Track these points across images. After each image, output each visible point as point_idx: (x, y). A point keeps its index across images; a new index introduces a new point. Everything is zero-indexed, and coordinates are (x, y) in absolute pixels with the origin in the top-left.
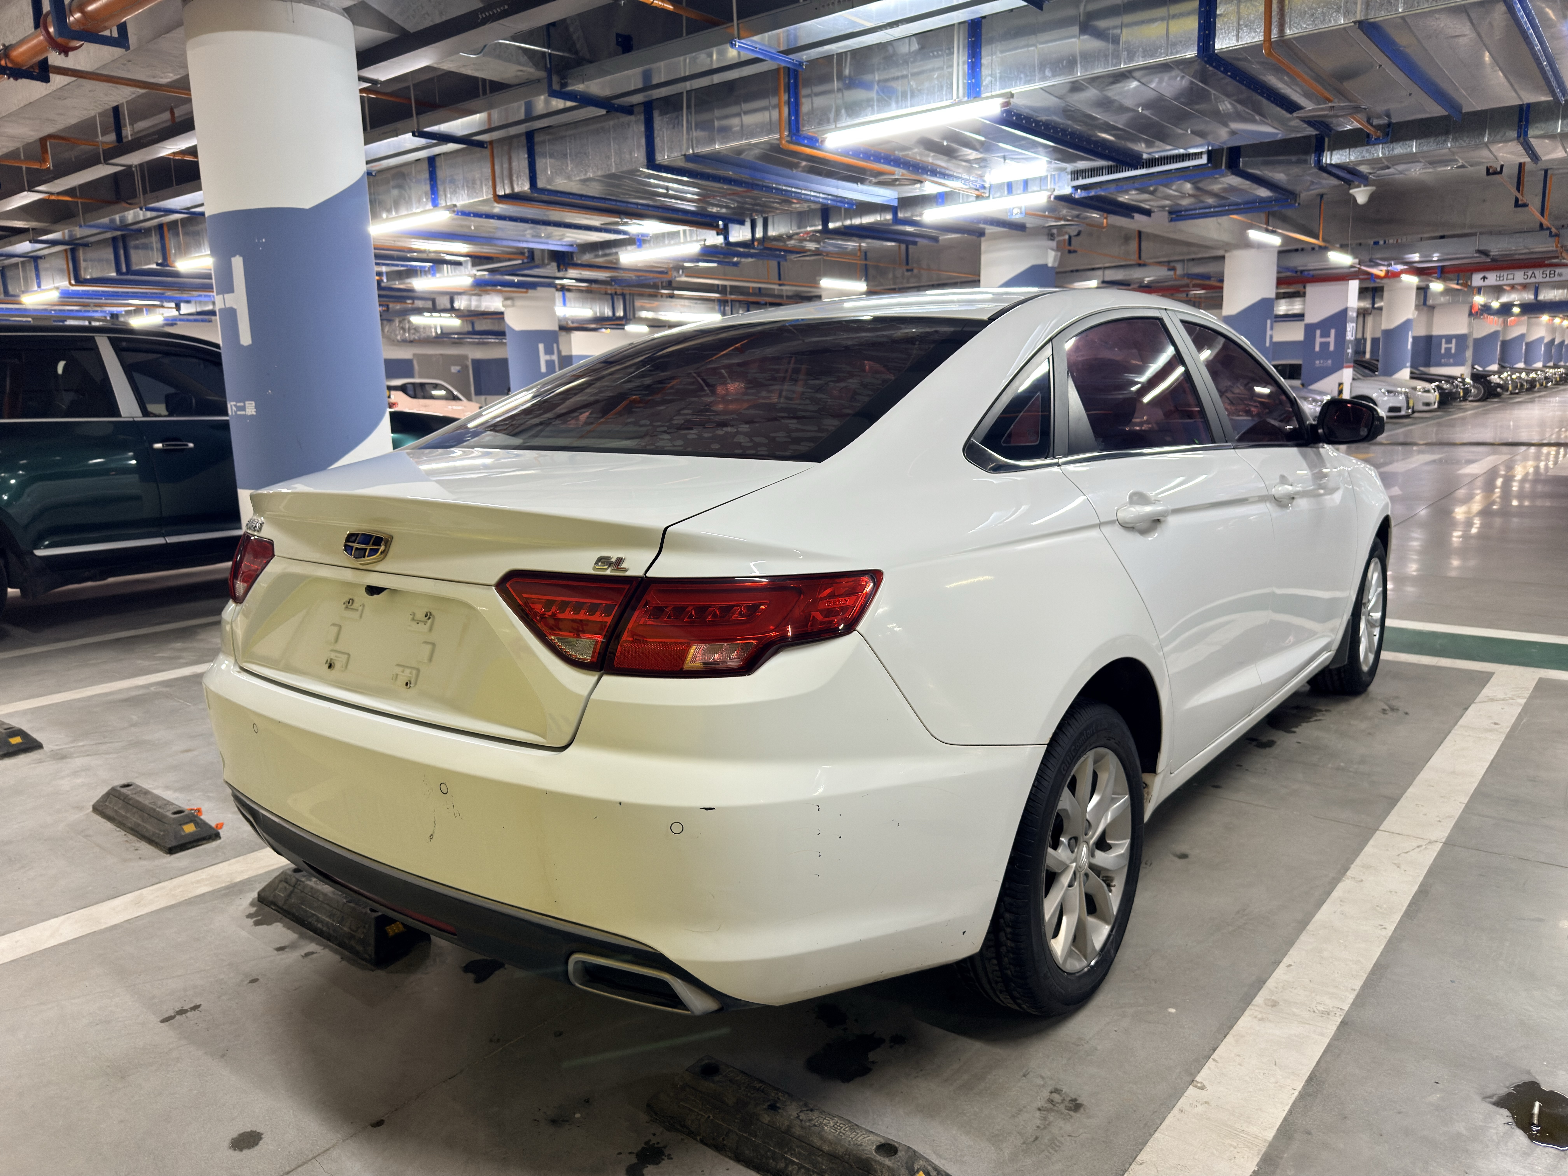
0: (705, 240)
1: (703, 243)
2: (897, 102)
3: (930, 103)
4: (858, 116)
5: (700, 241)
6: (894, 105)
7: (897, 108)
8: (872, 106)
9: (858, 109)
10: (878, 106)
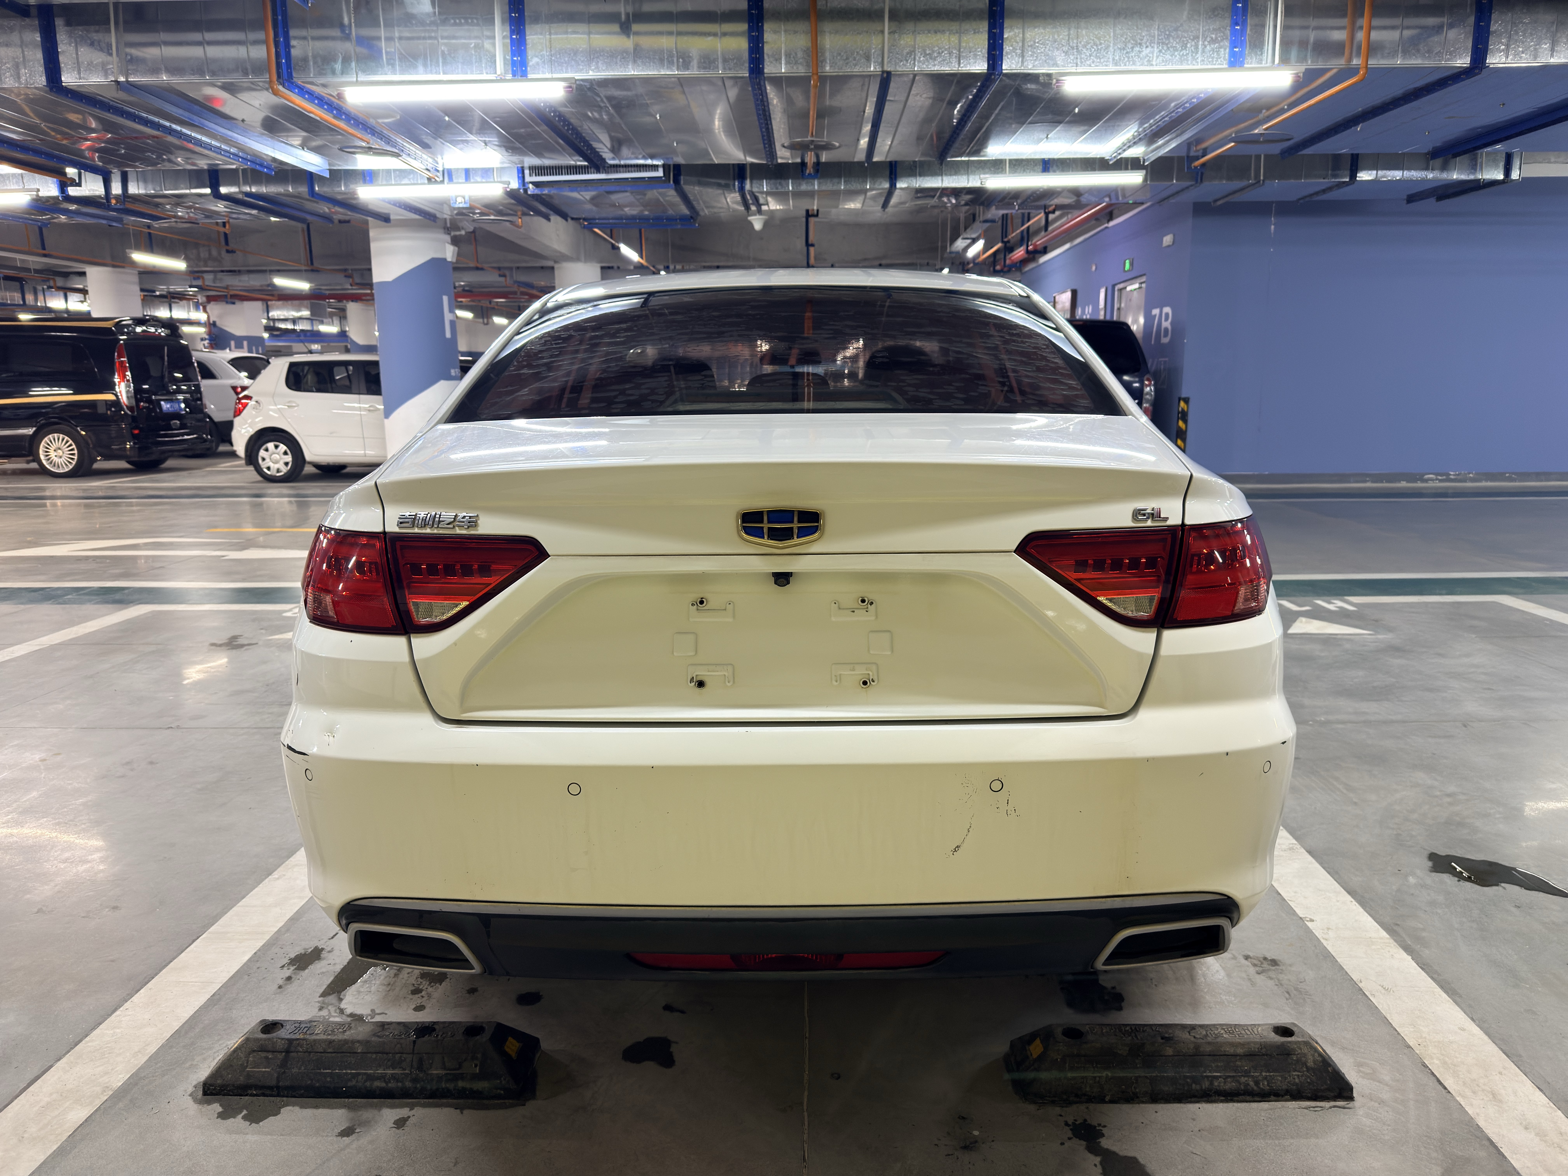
0: (38, 190)
1: (35, 193)
2: (425, 65)
3: (467, 74)
4: (374, 73)
5: (31, 190)
6: (421, 68)
7: (426, 73)
8: (393, 65)
9: (374, 64)
10: (400, 66)
